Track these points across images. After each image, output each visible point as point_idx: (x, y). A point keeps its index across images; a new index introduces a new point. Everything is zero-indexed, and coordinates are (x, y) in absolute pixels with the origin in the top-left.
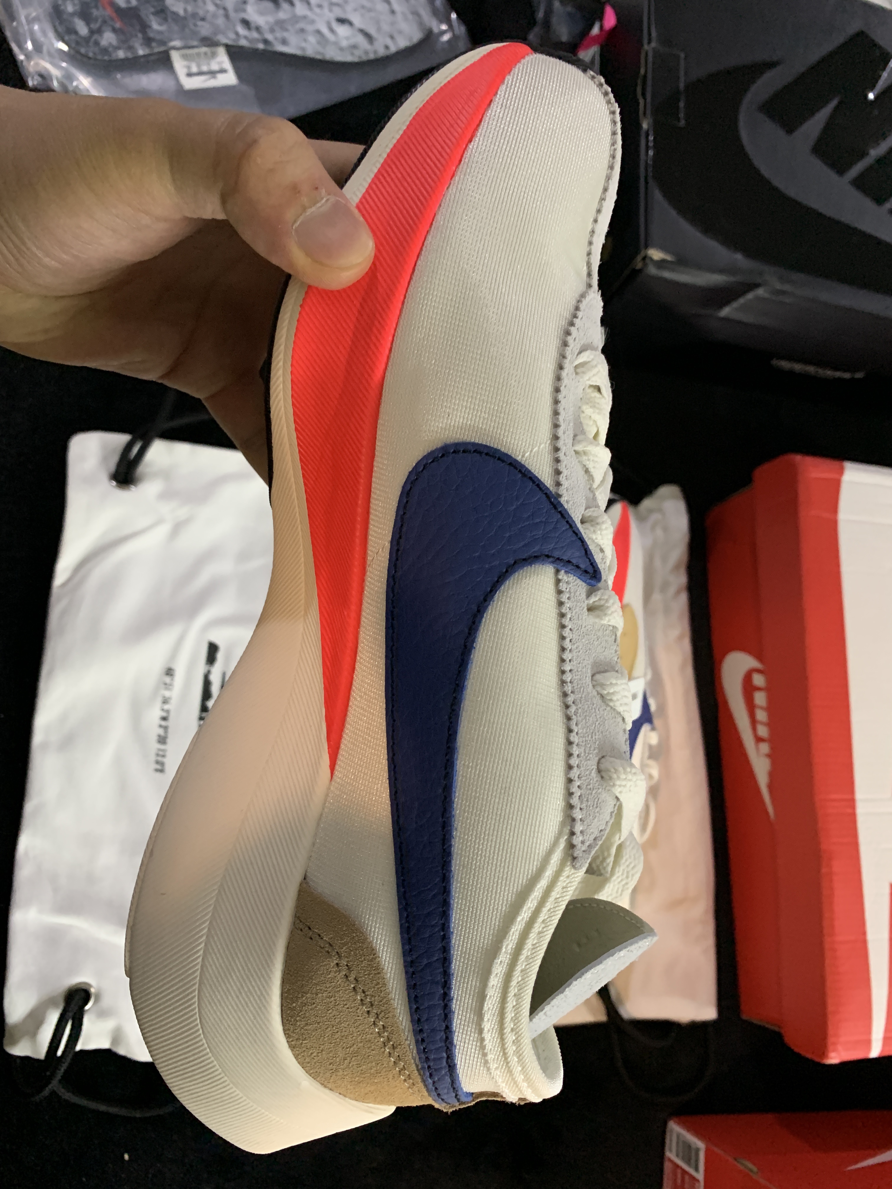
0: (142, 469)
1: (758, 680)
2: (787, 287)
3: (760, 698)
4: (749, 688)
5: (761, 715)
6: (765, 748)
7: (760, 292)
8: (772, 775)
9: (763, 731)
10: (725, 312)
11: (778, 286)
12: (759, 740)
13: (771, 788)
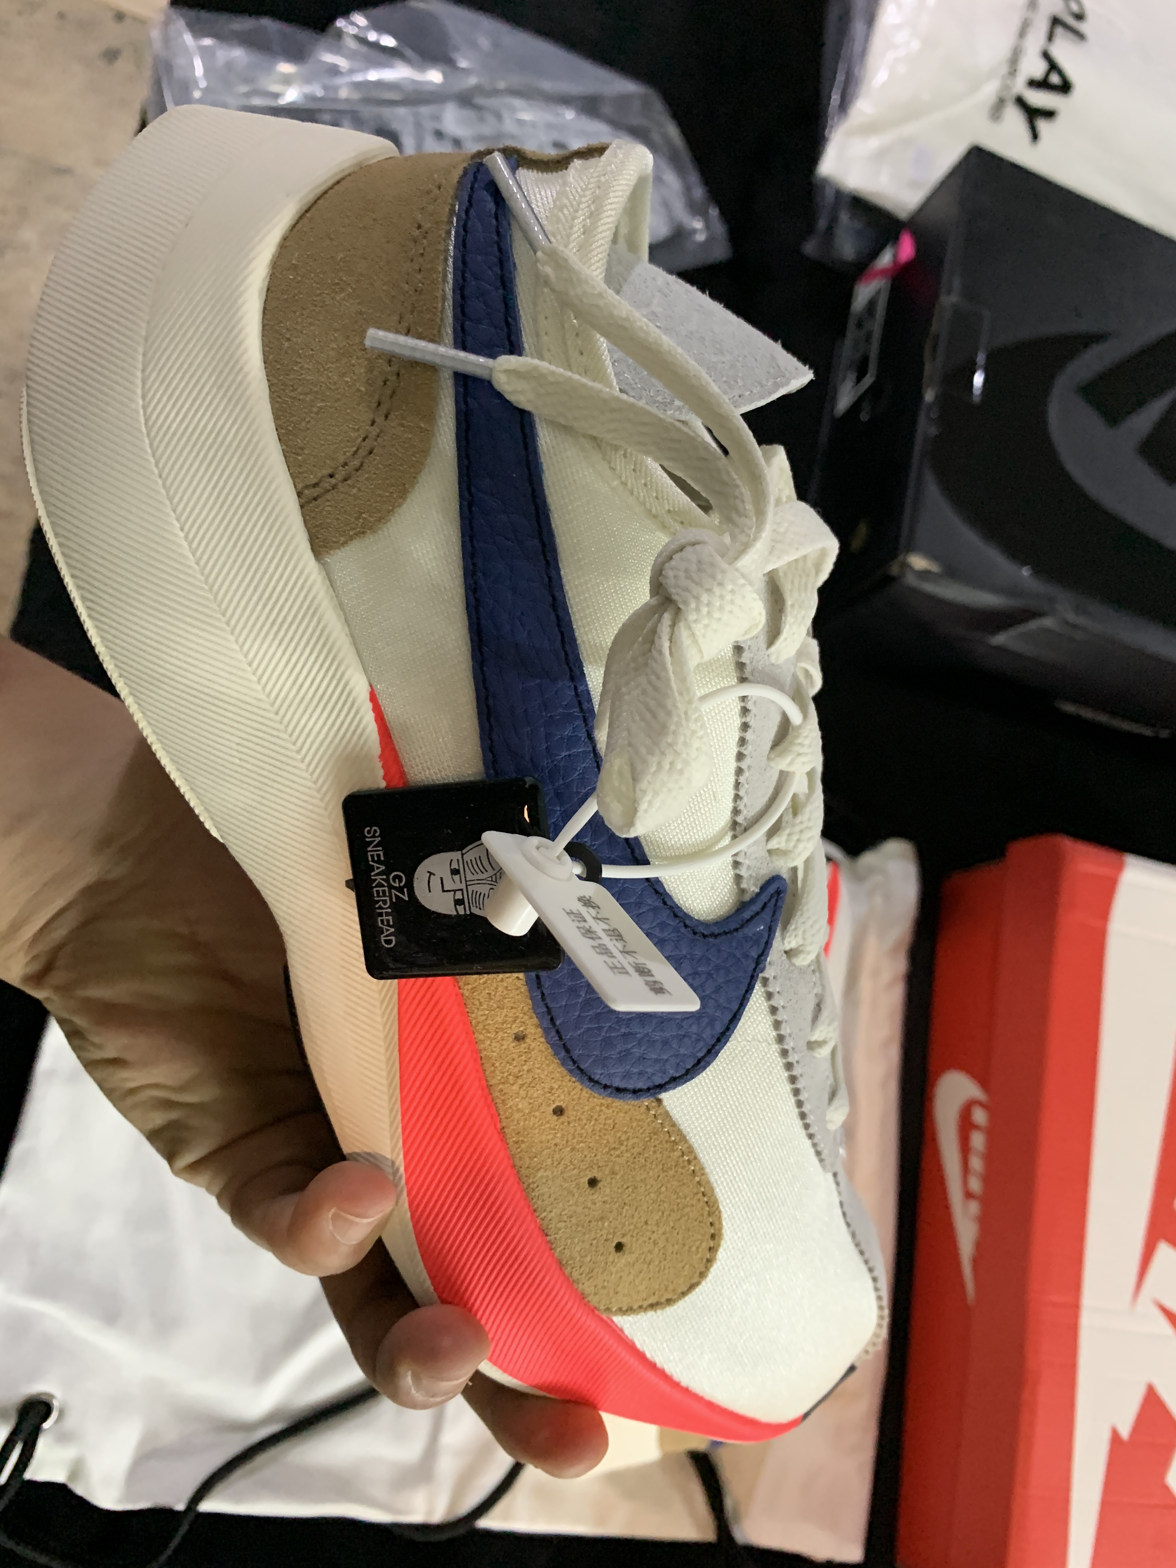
1: (979, 1116)
2: (1081, 620)
3: (978, 1140)
4: (966, 1125)
5: (976, 1163)
6: (974, 1207)
7: (1047, 622)
8: (980, 1245)
9: (975, 1185)
10: (1000, 639)
11: (1071, 617)
12: (969, 1195)
13: (976, 1261)
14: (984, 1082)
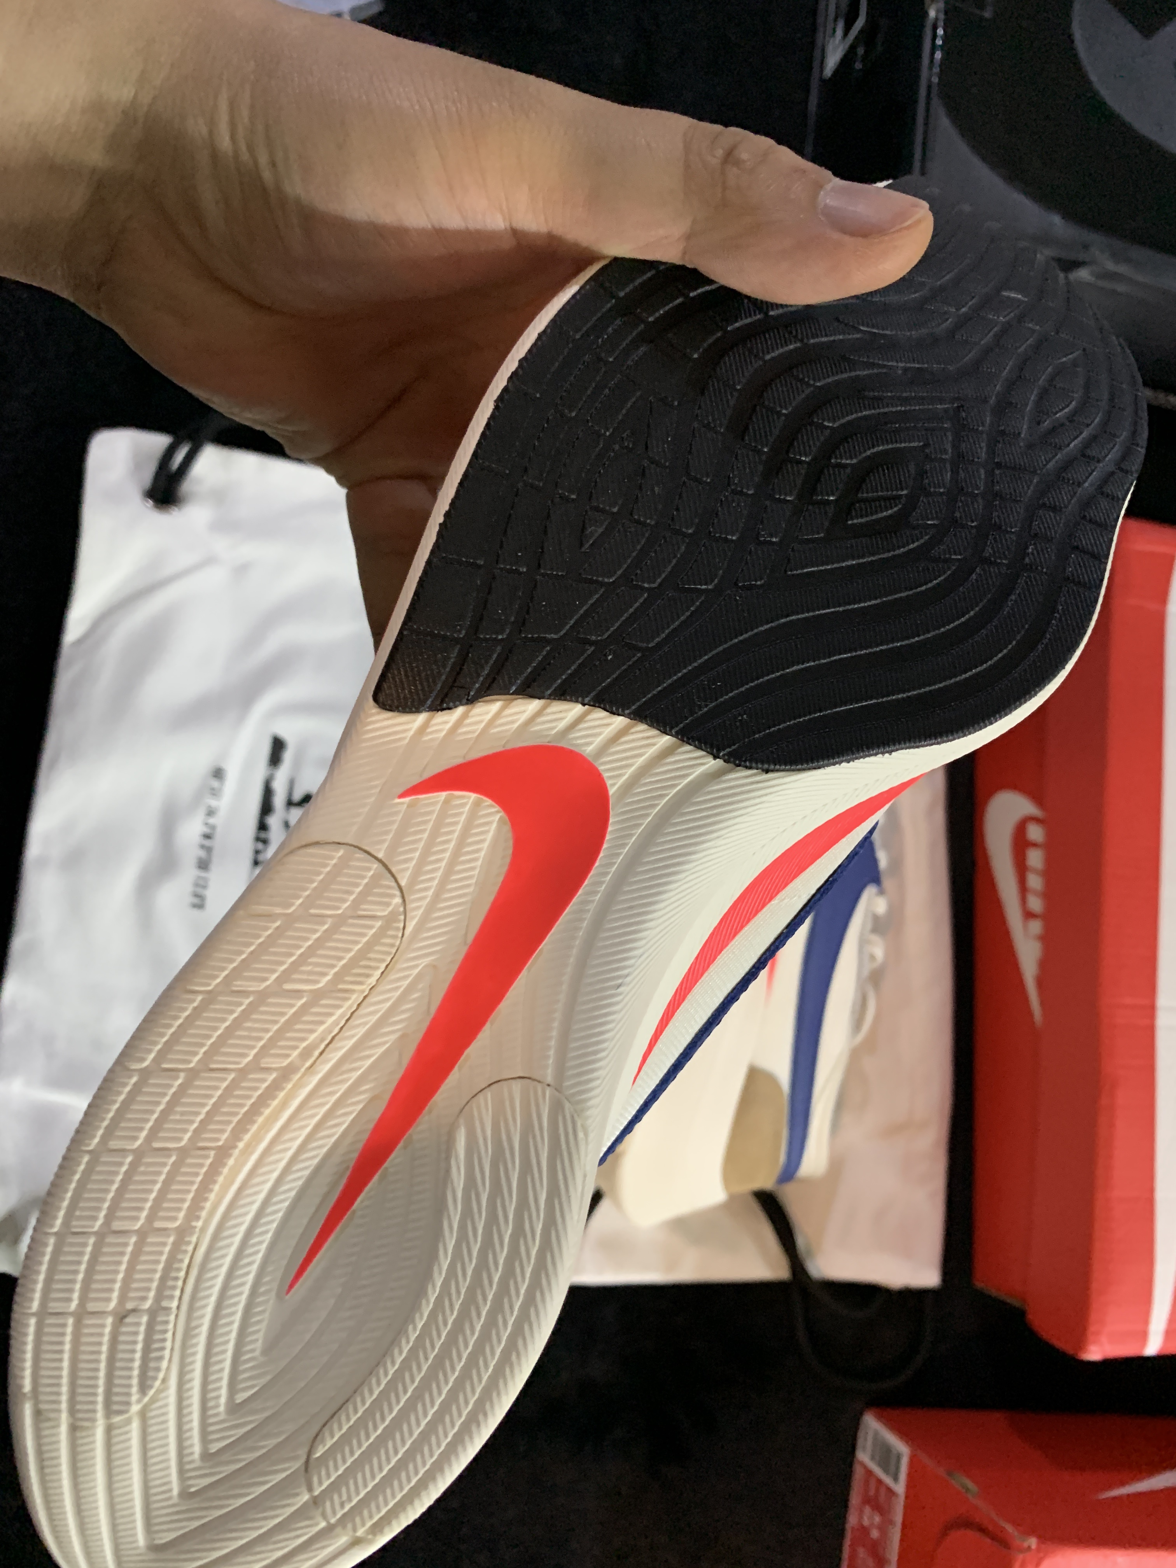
0: (187, 486)
1: (1035, 833)
2: (1122, 269)
3: (1035, 858)
4: (1021, 845)
5: (1035, 882)
6: (1036, 926)
7: (1083, 274)
8: (1044, 964)
9: (1035, 904)
11: (1110, 266)
12: (1029, 915)
13: (1040, 982)
14: (1037, 798)
